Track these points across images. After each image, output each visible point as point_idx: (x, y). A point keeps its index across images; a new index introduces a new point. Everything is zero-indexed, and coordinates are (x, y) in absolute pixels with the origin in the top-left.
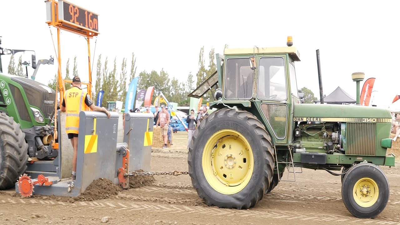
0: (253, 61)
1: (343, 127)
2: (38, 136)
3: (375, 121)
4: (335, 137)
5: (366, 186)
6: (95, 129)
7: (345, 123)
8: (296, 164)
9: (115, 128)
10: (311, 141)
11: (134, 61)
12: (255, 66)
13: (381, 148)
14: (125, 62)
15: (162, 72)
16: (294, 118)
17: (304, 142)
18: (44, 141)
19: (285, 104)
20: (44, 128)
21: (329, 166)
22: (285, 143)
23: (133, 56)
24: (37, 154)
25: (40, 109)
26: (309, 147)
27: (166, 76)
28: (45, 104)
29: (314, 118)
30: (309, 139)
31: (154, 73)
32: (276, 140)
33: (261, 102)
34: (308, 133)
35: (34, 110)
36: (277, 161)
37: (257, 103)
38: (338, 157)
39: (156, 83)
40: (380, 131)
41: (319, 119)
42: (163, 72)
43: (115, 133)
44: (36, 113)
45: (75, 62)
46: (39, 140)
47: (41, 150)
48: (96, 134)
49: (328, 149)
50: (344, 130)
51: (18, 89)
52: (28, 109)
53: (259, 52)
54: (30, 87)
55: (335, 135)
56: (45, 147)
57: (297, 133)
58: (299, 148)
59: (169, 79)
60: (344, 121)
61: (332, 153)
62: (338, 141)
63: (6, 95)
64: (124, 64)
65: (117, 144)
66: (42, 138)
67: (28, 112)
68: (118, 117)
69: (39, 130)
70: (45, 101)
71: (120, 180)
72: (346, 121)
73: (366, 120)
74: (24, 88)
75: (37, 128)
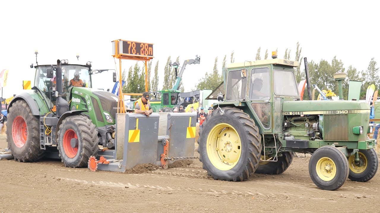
0: (244, 72)
1: (321, 119)
2: (108, 132)
3: (347, 113)
4: (315, 127)
5: (328, 164)
6: (137, 126)
7: (322, 115)
8: (286, 149)
9: (156, 125)
10: (299, 130)
11: (299, 52)
12: (245, 76)
13: (353, 134)
14: (288, 54)
15: (334, 61)
16: (283, 113)
17: (293, 132)
18: (113, 136)
19: (268, 102)
20: (112, 127)
21: (312, 150)
22: (271, 132)
23: (298, 46)
24: (107, 145)
25: (110, 113)
26: (297, 135)
27: (340, 65)
28: (113, 110)
29: (297, 112)
30: (297, 129)
31: (323, 63)
32: (264, 130)
33: (251, 102)
34: (295, 124)
35: (106, 114)
36: (264, 146)
37: (248, 103)
38: (319, 143)
39: (327, 74)
40: (352, 120)
41: (301, 112)
42: (336, 61)
43: (156, 128)
44: (107, 116)
45: (232, 58)
46: (109, 135)
47: (110, 142)
48: (138, 129)
49: (311, 136)
50: (322, 121)
51: (96, 99)
52: (102, 114)
53: (252, 65)
54: (104, 98)
55: (315, 125)
56: (112, 141)
57: (286, 124)
58: (288, 136)
59: (344, 69)
60: (321, 114)
61: (313, 139)
62: (318, 130)
63: (88, 104)
64: (287, 56)
65: (158, 136)
66: (111, 134)
67: (102, 116)
68: (159, 117)
69: (109, 128)
70: (114, 108)
71: (162, 162)
72: (323, 114)
73: (339, 112)
74: (100, 99)
75: (108, 126)
